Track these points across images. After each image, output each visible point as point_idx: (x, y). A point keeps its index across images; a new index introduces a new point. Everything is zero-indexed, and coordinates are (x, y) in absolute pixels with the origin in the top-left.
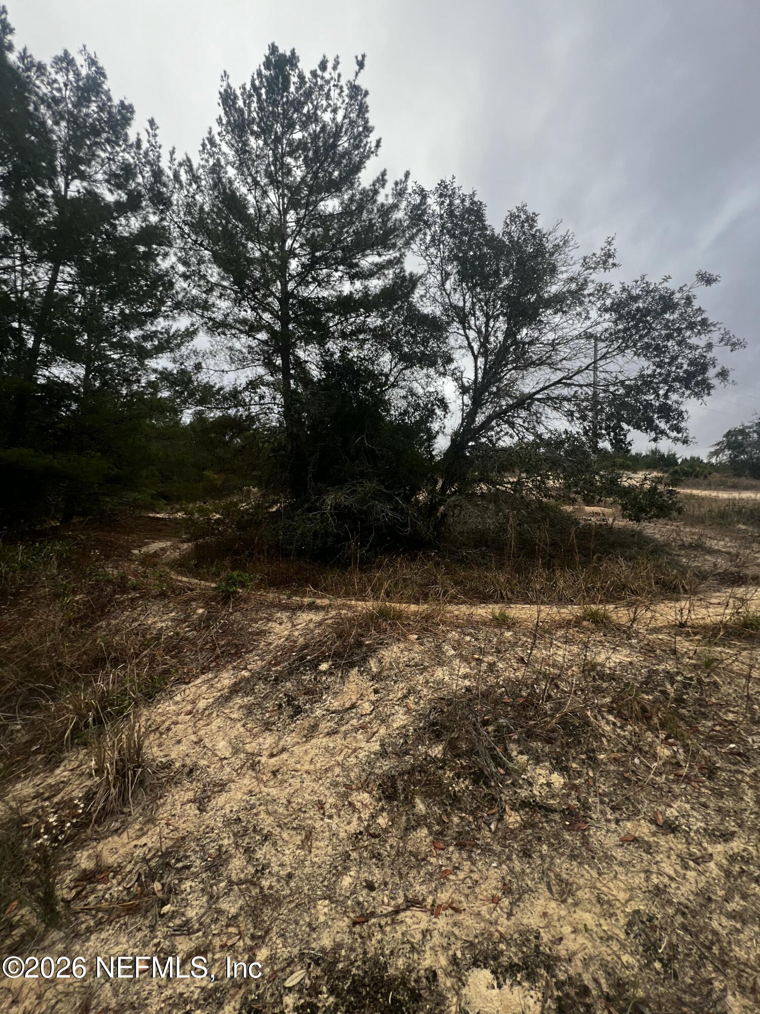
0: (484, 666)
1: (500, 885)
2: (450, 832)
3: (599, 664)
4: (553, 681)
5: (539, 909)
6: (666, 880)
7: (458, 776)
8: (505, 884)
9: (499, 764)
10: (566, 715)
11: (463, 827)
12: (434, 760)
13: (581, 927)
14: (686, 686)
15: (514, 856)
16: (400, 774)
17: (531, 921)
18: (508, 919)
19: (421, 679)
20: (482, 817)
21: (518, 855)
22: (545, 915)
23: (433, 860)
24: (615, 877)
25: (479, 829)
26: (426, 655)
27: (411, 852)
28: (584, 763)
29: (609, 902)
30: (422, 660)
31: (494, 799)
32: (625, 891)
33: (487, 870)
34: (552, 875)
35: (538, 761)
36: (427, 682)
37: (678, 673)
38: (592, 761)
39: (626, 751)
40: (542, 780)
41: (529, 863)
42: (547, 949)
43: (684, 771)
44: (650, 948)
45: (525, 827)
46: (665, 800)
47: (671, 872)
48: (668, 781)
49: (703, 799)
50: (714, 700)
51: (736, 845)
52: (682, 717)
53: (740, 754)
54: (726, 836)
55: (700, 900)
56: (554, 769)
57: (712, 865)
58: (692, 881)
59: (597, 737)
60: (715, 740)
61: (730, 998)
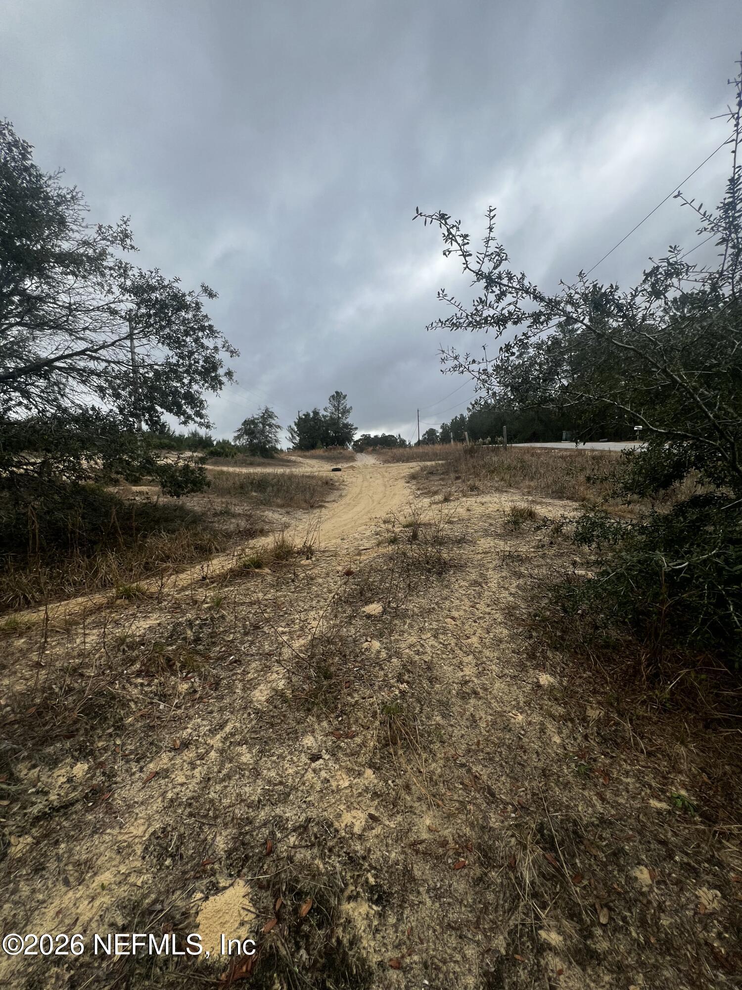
3: (129, 636)
4: (76, 672)
5: (52, 913)
6: (178, 789)
10: (90, 699)
13: (98, 890)
14: (202, 626)
15: (22, 884)
21: (26, 880)
22: (59, 912)
24: (136, 819)
28: (111, 736)
29: (129, 846)
32: (143, 824)
35: (54, 764)
37: (197, 619)
38: (120, 727)
39: (152, 703)
40: (62, 780)
41: (41, 877)
44: (162, 854)
45: (38, 844)
46: (183, 725)
47: (184, 780)
48: (186, 709)
49: (210, 709)
50: (222, 629)
51: (228, 729)
52: (197, 653)
53: (235, 662)
54: (222, 726)
55: (203, 785)
56: (77, 760)
57: (213, 754)
58: (198, 775)
59: (124, 705)
60: (222, 658)
61: (218, 838)
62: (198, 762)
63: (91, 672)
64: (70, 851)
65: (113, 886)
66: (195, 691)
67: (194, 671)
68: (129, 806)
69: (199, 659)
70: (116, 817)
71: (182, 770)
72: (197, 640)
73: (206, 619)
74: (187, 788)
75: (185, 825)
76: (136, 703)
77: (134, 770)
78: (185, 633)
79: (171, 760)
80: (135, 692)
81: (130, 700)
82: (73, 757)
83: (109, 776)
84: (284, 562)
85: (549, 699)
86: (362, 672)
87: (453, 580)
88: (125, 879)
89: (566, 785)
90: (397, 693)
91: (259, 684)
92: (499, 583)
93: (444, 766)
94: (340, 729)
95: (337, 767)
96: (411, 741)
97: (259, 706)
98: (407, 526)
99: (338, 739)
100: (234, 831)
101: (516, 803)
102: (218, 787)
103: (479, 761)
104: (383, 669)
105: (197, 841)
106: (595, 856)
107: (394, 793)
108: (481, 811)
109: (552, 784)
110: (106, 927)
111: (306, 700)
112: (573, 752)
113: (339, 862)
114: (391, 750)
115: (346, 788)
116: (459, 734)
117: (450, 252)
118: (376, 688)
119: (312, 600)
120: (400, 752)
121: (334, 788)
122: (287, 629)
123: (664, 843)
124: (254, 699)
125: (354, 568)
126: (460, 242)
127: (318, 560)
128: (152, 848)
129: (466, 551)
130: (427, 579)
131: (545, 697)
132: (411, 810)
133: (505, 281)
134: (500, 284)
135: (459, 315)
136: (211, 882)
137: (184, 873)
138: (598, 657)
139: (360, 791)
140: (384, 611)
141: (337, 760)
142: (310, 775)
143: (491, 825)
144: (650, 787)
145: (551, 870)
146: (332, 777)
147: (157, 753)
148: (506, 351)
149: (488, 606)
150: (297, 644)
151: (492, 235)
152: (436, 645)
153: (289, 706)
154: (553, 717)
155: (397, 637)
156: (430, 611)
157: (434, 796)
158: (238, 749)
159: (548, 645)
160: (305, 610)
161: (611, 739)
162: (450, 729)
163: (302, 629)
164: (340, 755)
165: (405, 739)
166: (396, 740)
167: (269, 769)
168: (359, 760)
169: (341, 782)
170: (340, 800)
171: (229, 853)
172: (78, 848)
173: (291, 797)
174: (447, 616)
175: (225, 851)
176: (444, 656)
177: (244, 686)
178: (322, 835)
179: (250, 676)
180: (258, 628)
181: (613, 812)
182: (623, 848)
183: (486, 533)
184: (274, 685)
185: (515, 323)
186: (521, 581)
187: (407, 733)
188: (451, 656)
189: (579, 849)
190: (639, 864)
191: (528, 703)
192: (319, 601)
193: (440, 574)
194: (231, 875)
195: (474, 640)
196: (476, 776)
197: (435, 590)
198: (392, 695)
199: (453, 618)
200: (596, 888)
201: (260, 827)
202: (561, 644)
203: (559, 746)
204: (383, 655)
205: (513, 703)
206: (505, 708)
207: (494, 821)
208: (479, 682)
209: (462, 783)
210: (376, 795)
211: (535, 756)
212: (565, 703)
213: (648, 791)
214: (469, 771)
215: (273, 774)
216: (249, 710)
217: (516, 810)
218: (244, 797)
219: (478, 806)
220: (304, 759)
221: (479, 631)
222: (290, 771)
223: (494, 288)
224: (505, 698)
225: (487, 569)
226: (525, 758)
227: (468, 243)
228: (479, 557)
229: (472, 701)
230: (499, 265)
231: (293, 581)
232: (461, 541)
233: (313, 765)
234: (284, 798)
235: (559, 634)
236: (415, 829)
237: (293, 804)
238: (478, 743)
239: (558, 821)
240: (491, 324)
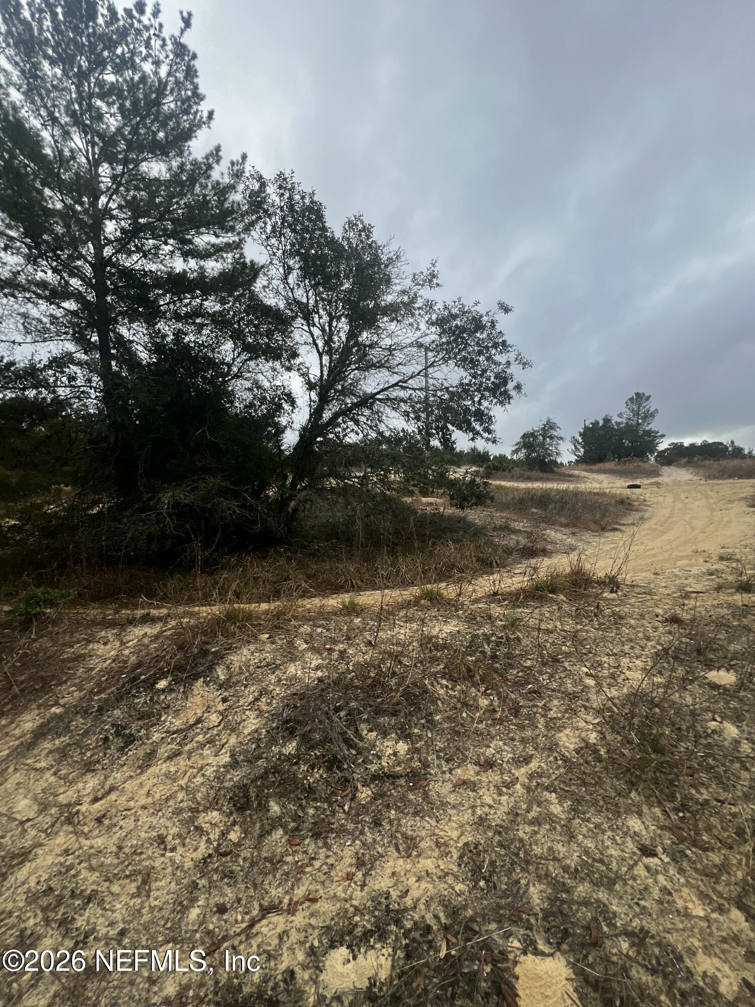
0: (335, 655)
1: (354, 861)
2: (306, 825)
3: (434, 637)
4: (396, 658)
5: (389, 871)
6: (486, 809)
7: (312, 767)
8: (358, 858)
9: (350, 744)
10: (408, 687)
11: (319, 816)
12: (288, 758)
13: (423, 874)
14: (498, 644)
15: (367, 829)
16: (252, 782)
17: (382, 884)
18: (362, 890)
19: (273, 678)
20: (336, 801)
21: (369, 827)
22: (394, 874)
23: (289, 859)
24: (450, 820)
25: (334, 813)
26: (278, 653)
27: (266, 858)
28: (424, 727)
29: (446, 845)
30: (274, 659)
31: (347, 780)
32: (457, 829)
33: (342, 851)
34: (399, 836)
35: (385, 734)
36: (280, 680)
37: (492, 635)
38: (431, 724)
39: (456, 708)
40: (390, 751)
41: (379, 831)
42: (396, 905)
43: (498, 716)
44: (476, 872)
45: (375, 799)
46: (485, 742)
47: (490, 802)
48: (487, 725)
49: (511, 735)
50: (517, 652)
51: (533, 765)
52: (496, 671)
53: (535, 692)
54: (527, 760)
55: (511, 817)
56: (400, 738)
57: (518, 786)
58: (505, 803)
59: (434, 701)
60: (518, 684)
61: (532, 889)
62: (504, 789)
63: (405, 661)
64: (399, 820)
65: (435, 877)
66: (494, 711)
67: (492, 689)
68: (443, 804)
69: (495, 676)
70: (432, 809)
71: (488, 790)
72: (494, 657)
73: (502, 638)
74: (495, 813)
75: (496, 852)
76: (442, 703)
77: (444, 769)
78: (483, 646)
79: (478, 774)
80: (442, 692)
81: (439, 699)
82: (397, 734)
83: (424, 765)
84: (582, 591)
86: (711, 762)
88: (444, 877)
91: (565, 728)
94: (682, 829)
95: (683, 880)
97: (567, 754)
99: (681, 841)
100: (549, 891)
102: (528, 829)
105: (509, 879)
110: (431, 915)
111: (628, 770)
115: (699, 917)
118: (739, 793)
119: (623, 644)
121: (680, 908)
122: (593, 672)
124: (561, 743)
125: (686, 616)
128: (465, 859)
136: (529, 936)
137: (499, 907)
139: (724, 934)
140: (742, 686)
141: (681, 871)
142: (640, 870)
146: (676, 891)
147: (464, 761)
153: (605, 769)
158: (546, 793)
160: (615, 654)
163: (613, 676)
164: (686, 865)
167: (584, 836)
168: (719, 888)
169: (690, 905)
170: (692, 929)
171: (547, 915)
172: (404, 821)
173: (617, 887)
175: (541, 909)
177: (547, 722)
178: (667, 965)
179: (552, 714)
180: (558, 661)
184: (583, 735)
192: (632, 648)
194: (550, 943)
201: (579, 904)
204: (747, 749)
215: (590, 844)
216: (556, 755)
218: (556, 855)
220: (631, 845)
222: (613, 852)
233: (645, 860)
234: (609, 884)
237: (621, 898)
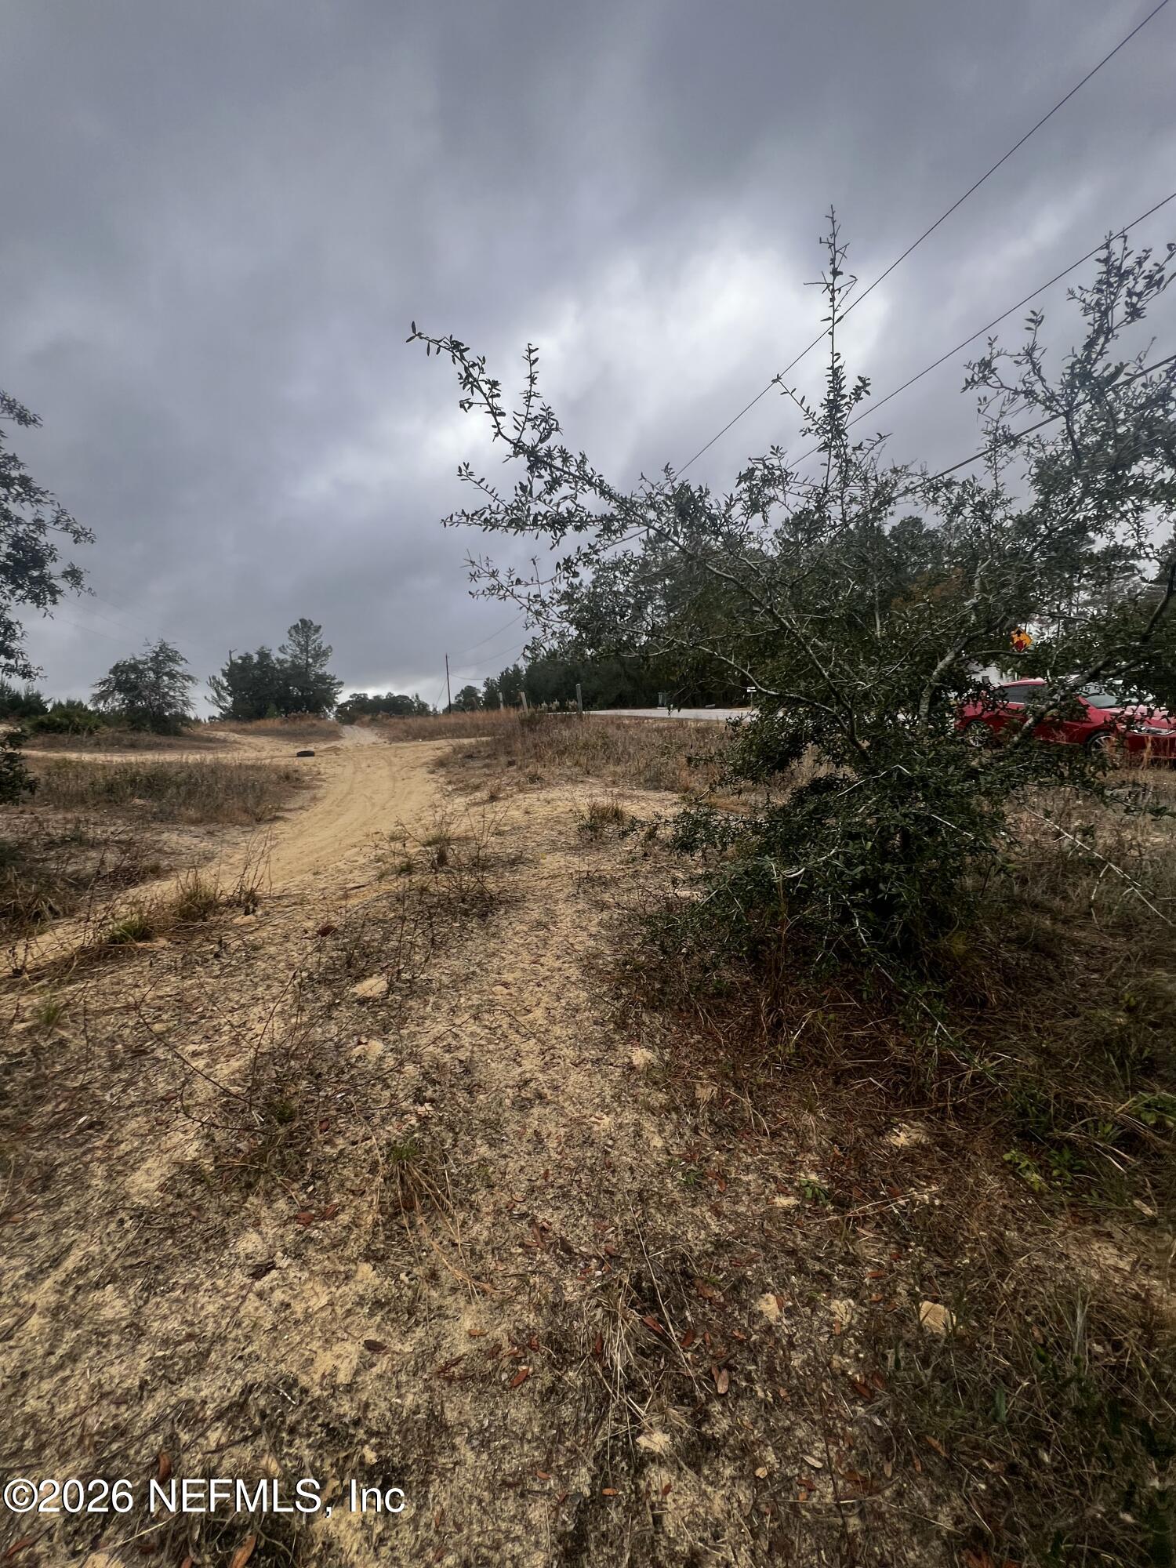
49: (29, 1231)
50: (58, 1068)
51: (71, 1262)
53: (91, 1126)
54: (59, 1259)
57: (33, 1321)
60: (58, 1125)
73: (21, 1054)
84: (198, 924)
85: (646, 1085)
86: (351, 1098)
87: (505, 923)
89: (672, 1207)
90: (413, 1121)
92: (573, 921)
93: (494, 1225)
94: (310, 1207)
95: (306, 1275)
96: (438, 1198)
97: (143, 1202)
98: (429, 844)
99: (307, 1224)
100: (85, 1463)
101: (601, 1254)
102: (47, 1386)
103: (547, 1202)
104: (389, 1087)
106: (710, 1299)
107: (410, 1293)
108: (552, 1280)
109: (652, 1211)
111: (244, 1169)
112: (679, 1156)
113: (309, 1446)
114: (405, 1222)
115: (322, 1309)
116: (518, 1166)
117: (471, 404)
118: (376, 1121)
119: (256, 986)
120: (420, 1220)
121: (299, 1315)
122: (205, 1047)
123: (792, 1253)
124: (133, 1191)
125: (337, 921)
126: (487, 392)
127: (267, 914)
129: (523, 877)
130: (463, 927)
131: (641, 1083)
132: (440, 1313)
133: (558, 463)
134: (551, 466)
135: (494, 508)
138: (709, 1011)
139: (348, 1307)
140: (391, 989)
141: (305, 1264)
142: (251, 1305)
143: (567, 1298)
144: (775, 1178)
145: (653, 1339)
146: (295, 1297)
148: (566, 569)
149: (558, 957)
150: (224, 1070)
151: (534, 388)
152: (479, 1031)
153: (209, 1188)
154: (651, 1110)
155: (413, 1028)
156: (468, 978)
157: (477, 1278)
158: (96, 1295)
159: (644, 1005)
160: (243, 1006)
161: (727, 1125)
162: (502, 1162)
163: (235, 1041)
164: (311, 1252)
165: (428, 1196)
166: (412, 1202)
167: (164, 1318)
168: (347, 1253)
169: (313, 1301)
170: (311, 1332)
173: (213, 1356)
174: (496, 983)
176: (491, 1047)
177: (110, 1169)
178: (274, 1409)
179: (124, 1148)
180: (144, 1052)
181: (732, 1228)
182: (744, 1276)
183: (554, 847)
184: (177, 1154)
185: (578, 528)
186: (605, 915)
187: (431, 1186)
188: (502, 1045)
189: (689, 1295)
190: (765, 1291)
191: (616, 1097)
192: (268, 988)
193: (483, 916)
194: (76, 1553)
195: (538, 1013)
196: (543, 1229)
197: (476, 944)
198: (404, 1127)
199: (505, 985)
200: (712, 1346)
202: (660, 1001)
203: (659, 1152)
204: (390, 1062)
205: (597, 1100)
206: (585, 1112)
207: (572, 1292)
208: (546, 1078)
209: (521, 1245)
210: (378, 1304)
211: (628, 1174)
212: (668, 1087)
213: (773, 1186)
214: (533, 1222)
215: (173, 1324)
216: (122, 1215)
217: (603, 1264)
218: (107, 1388)
219: (545, 1274)
220: (239, 1277)
221: (545, 999)
222: (211, 1308)
223: (543, 472)
224: (585, 1095)
225: (556, 902)
226: (614, 1180)
227: (498, 395)
228: (544, 883)
229: (536, 1111)
230: (547, 437)
231: (217, 956)
232: (515, 862)
233: (258, 1285)
234: (199, 1363)
235: (657, 986)
236: (445, 1343)
237: (217, 1368)
238: (546, 1175)
239: (661, 1263)
240: (543, 526)
